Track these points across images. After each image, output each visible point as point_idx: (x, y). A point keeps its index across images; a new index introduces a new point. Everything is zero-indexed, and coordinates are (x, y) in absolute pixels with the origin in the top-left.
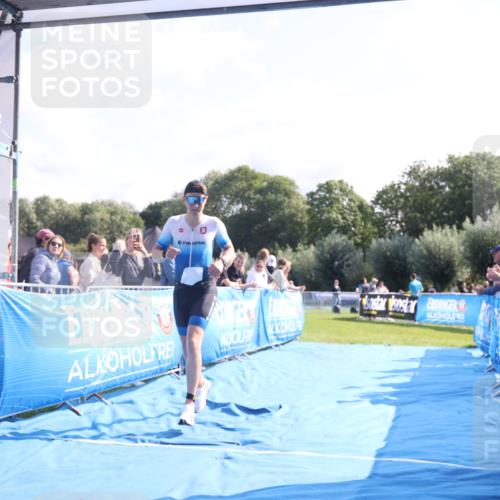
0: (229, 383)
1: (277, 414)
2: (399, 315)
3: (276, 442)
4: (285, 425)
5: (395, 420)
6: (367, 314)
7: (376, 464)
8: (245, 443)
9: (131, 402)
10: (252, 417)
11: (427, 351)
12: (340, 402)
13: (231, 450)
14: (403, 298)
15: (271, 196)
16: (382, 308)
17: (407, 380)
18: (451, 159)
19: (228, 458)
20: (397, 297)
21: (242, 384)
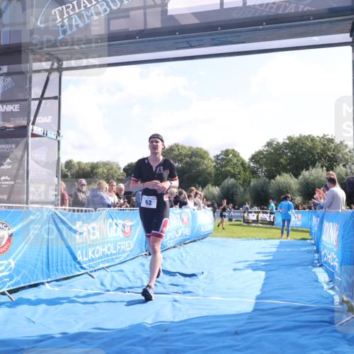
0: (174, 260)
1: (201, 277)
2: (264, 222)
3: (201, 292)
4: (206, 283)
5: (265, 279)
6: (247, 222)
7: (256, 303)
8: (184, 293)
9: (122, 271)
10: (187, 278)
11: (281, 242)
12: (235, 270)
13: (177, 297)
14: (267, 213)
15: (194, 159)
16: (255, 218)
17: (271, 258)
18: (290, 138)
19: (176, 301)
20: (263, 213)
21: (181, 260)
